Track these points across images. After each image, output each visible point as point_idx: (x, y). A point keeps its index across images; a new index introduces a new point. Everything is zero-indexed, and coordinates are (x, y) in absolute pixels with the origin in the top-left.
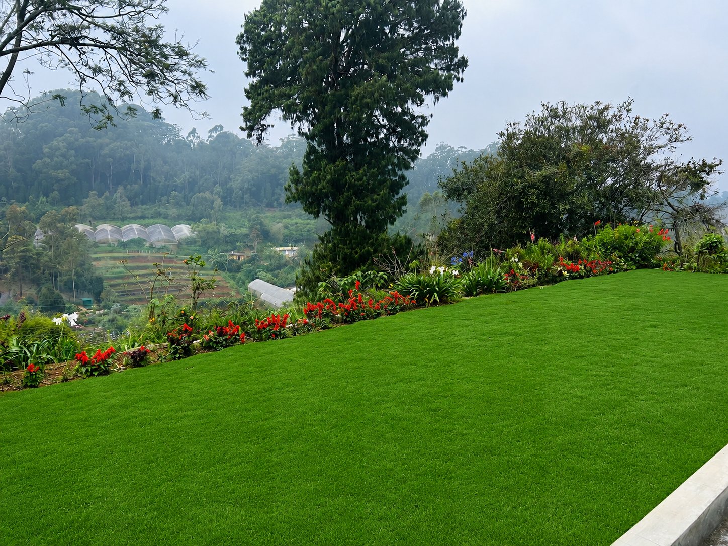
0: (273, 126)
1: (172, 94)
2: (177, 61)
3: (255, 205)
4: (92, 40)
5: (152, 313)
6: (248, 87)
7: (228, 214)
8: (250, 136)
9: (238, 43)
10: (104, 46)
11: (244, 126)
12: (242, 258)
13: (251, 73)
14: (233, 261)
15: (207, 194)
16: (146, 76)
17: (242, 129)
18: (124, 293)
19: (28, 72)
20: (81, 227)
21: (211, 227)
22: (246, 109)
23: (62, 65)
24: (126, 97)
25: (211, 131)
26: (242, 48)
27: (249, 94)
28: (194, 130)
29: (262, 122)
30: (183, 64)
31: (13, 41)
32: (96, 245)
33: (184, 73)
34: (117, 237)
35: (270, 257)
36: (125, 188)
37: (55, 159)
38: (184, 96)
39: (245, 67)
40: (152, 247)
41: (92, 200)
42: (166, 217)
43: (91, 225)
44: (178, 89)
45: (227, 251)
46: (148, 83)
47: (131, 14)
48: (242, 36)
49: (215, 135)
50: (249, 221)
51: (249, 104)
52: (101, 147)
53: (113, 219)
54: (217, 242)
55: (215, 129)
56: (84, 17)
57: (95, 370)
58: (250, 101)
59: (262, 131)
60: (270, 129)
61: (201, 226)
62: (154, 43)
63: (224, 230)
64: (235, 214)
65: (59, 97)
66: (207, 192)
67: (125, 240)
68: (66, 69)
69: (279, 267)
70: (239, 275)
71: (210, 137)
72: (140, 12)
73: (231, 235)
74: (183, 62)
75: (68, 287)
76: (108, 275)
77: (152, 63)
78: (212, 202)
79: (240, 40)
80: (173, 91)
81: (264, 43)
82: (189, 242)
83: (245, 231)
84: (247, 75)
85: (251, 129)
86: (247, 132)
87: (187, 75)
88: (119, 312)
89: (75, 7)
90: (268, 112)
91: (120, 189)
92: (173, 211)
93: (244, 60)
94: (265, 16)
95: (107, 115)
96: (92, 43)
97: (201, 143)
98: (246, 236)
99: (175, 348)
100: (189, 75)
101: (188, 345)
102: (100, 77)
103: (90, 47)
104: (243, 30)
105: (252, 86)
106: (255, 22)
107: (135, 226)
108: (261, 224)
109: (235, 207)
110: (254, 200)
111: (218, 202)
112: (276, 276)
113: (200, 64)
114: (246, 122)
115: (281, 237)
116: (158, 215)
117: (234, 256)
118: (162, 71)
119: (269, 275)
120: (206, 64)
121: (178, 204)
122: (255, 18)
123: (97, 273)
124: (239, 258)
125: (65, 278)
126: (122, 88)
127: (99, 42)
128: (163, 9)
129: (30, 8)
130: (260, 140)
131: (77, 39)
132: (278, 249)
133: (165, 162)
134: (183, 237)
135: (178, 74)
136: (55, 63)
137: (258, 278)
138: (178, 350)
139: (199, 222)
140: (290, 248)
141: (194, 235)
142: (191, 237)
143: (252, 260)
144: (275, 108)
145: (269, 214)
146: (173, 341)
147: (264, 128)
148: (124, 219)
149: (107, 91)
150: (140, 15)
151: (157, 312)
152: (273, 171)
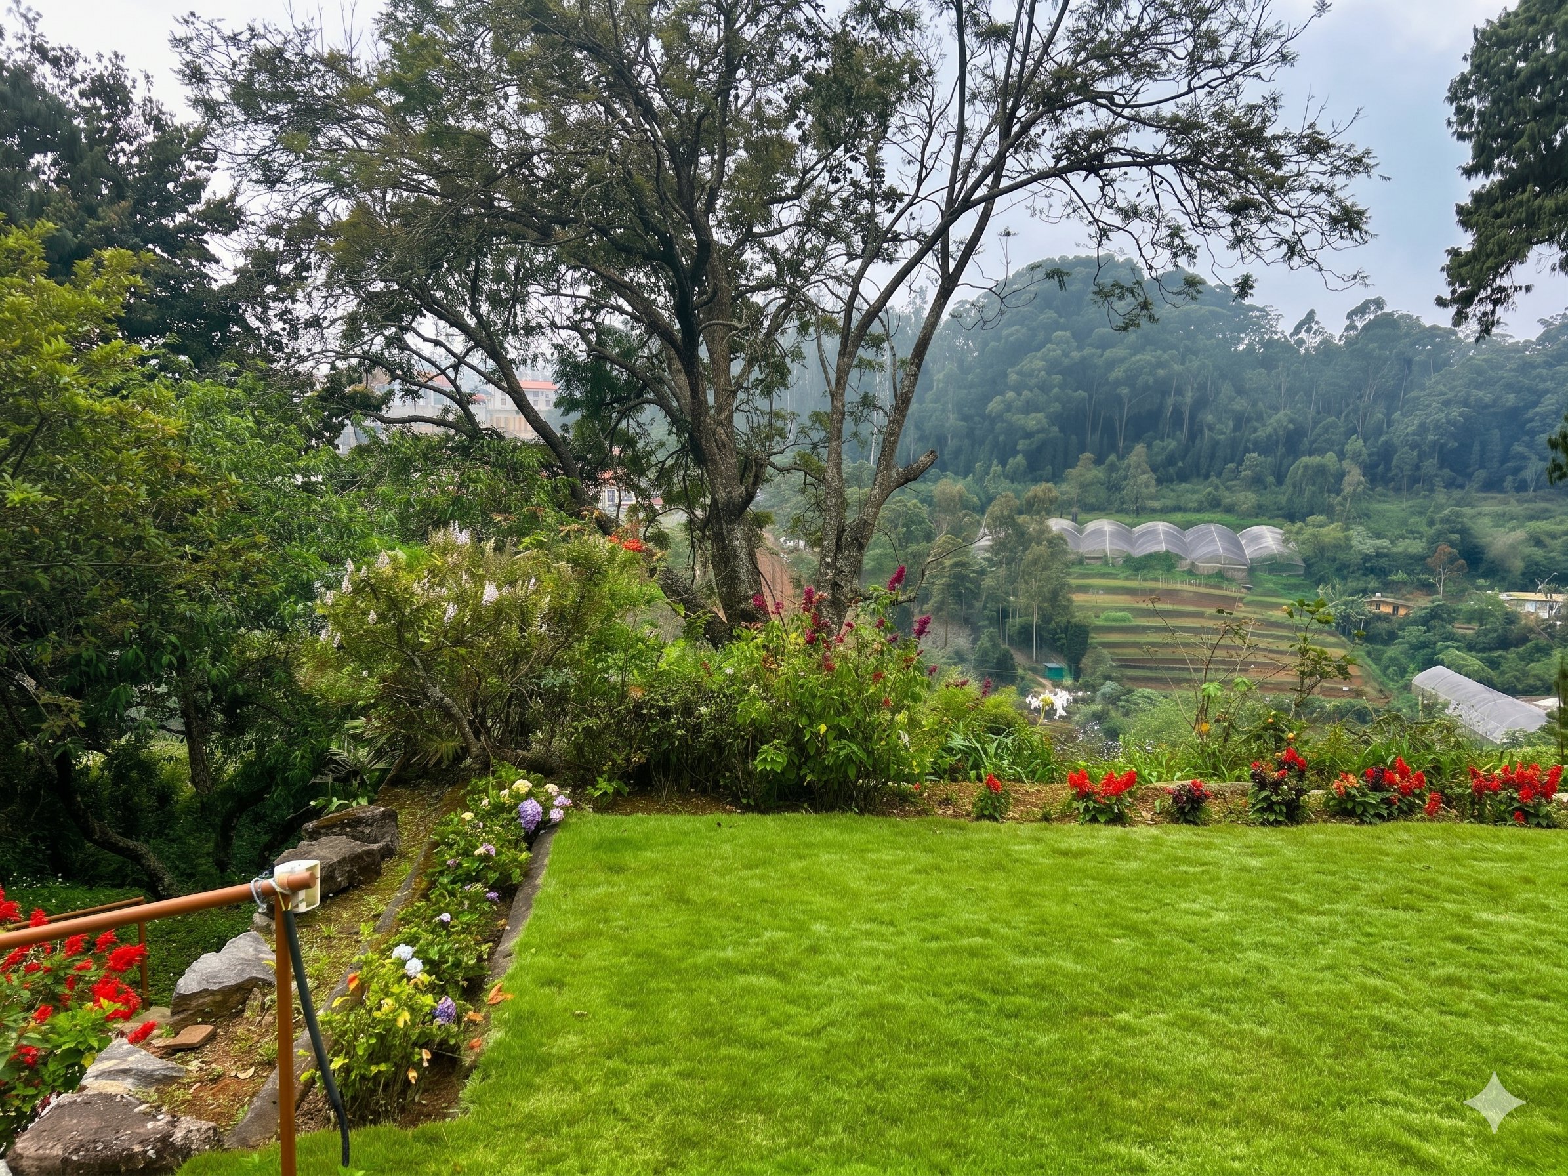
0: (1528, 289)
1: (1286, 242)
2: (1303, 166)
3: (1450, 485)
4: (1129, 153)
5: (1204, 711)
6: (1467, 201)
7: (1375, 506)
8: (1460, 318)
9: (1452, 98)
10: (1150, 162)
11: (1447, 295)
12: (1402, 612)
13: (1482, 165)
14: (1379, 618)
15: (1330, 458)
16: (1228, 210)
17: (1441, 302)
18: (1128, 664)
19: (1008, 234)
20: (1056, 524)
21: (1331, 532)
22: (1455, 253)
23: (1069, 210)
24: (1183, 261)
25: (1350, 316)
26: (1459, 110)
27: (1466, 217)
28: (1311, 316)
29: (1499, 282)
30: (1316, 171)
31: (989, 180)
32: (1081, 561)
33: (1316, 190)
34: (1124, 547)
35: (1479, 616)
36: (1149, 446)
37: (1026, 393)
38: (1310, 241)
39: (1465, 153)
40: (1192, 572)
41: (1085, 471)
42: (1229, 510)
43: (1074, 520)
44: (1299, 229)
45: (1365, 592)
46: (1235, 223)
47: (1213, 84)
48: (1464, 80)
49: (1360, 323)
50: (1431, 523)
51: (1466, 241)
52: (1111, 364)
53: (1120, 511)
54: (1342, 570)
55: (1362, 310)
56: (1119, 110)
57: (1101, 811)
58: (1469, 233)
59: (1496, 303)
60: (1518, 298)
61: (1309, 531)
62: (1254, 137)
63: (1363, 542)
64: (1394, 508)
65: (1057, 273)
66: (1330, 454)
67: (1138, 552)
68: (1074, 219)
69: (1504, 643)
70: (1392, 651)
71: (1348, 328)
72: (1232, 77)
73: (1379, 555)
74: (1316, 166)
75: (1024, 638)
76: (1100, 622)
77: (1248, 181)
78: (1341, 475)
79: (1458, 91)
80: (1286, 233)
81: (1525, 88)
82: (1274, 565)
83: (1416, 547)
84: (1469, 172)
85: (1466, 300)
86: (1452, 310)
87: (1323, 195)
88: (1113, 700)
89: (1103, 95)
90: (1519, 256)
91: (1140, 448)
92: (1247, 498)
93: (1462, 137)
94: (1532, 21)
95: (1141, 299)
96: (1129, 159)
97: (1327, 342)
98: (1419, 559)
99: (1267, 798)
100: (1330, 193)
101: (1298, 796)
102: (1136, 225)
103: (1123, 169)
104: (1466, 67)
105: (1478, 198)
106: (1502, 43)
107: (1161, 526)
108: (1464, 531)
109: (1398, 490)
110: (1447, 472)
111: (1354, 476)
112: (1493, 664)
113: (1357, 164)
114: (1451, 284)
115: (1518, 565)
116: (1214, 504)
117: (1381, 604)
118: (1265, 194)
119: (1474, 662)
120: (1371, 162)
121: (1257, 482)
122: (1502, 32)
123: (1079, 616)
124: (1396, 609)
125: (1019, 621)
126: (1177, 242)
127: (1141, 155)
128: (1284, 57)
129: (1021, 112)
130: (1486, 327)
131: (1100, 156)
132: (1503, 596)
133: (1240, 391)
134: (1265, 553)
135: (1301, 196)
136: (1057, 210)
137: (1441, 663)
138: (1273, 803)
139: (1304, 521)
140: (1540, 596)
141: (1286, 551)
142: (1281, 555)
143: (1430, 618)
144: (1539, 242)
145: (1487, 508)
146: (1260, 781)
147: (1500, 298)
148: (1142, 511)
149: (1149, 252)
150: (1232, 84)
151: (1215, 711)
152: (1511, 399)
